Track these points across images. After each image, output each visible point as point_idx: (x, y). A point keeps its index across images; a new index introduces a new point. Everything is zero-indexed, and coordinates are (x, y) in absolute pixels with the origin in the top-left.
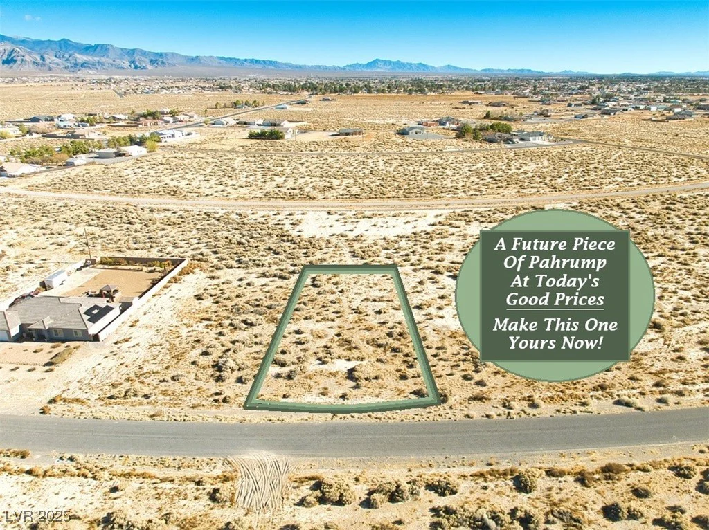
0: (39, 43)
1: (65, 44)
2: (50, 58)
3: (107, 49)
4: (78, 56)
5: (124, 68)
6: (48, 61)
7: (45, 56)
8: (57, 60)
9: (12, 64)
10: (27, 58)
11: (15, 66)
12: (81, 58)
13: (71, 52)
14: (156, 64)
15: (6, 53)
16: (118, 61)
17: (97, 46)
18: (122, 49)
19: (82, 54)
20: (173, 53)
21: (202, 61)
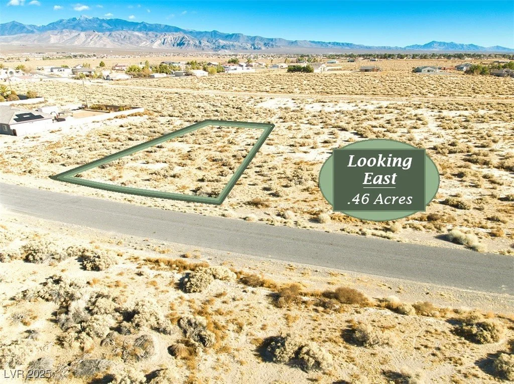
0: (200, 33)
1: (215, 34)
2: (204, 43)
3: (239, 37)
4: (221, 41)
5: (247, 49)
6: (203, 44)
7: (202, 41)
8: (208, 44)
9: (182, 46)
10: (191, 42)
11: (184, 47)
12: (222, 42)
13: (217, 39)
14: (267, 46)
15: (180, 39)
16: (244, 44)
17: (233, 34)
18: (248, 37)
19: (224, 40)
20: (280, 39)
21: (299, 44)
